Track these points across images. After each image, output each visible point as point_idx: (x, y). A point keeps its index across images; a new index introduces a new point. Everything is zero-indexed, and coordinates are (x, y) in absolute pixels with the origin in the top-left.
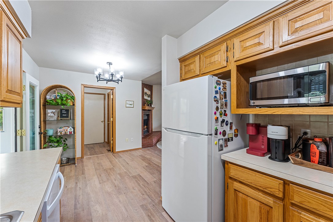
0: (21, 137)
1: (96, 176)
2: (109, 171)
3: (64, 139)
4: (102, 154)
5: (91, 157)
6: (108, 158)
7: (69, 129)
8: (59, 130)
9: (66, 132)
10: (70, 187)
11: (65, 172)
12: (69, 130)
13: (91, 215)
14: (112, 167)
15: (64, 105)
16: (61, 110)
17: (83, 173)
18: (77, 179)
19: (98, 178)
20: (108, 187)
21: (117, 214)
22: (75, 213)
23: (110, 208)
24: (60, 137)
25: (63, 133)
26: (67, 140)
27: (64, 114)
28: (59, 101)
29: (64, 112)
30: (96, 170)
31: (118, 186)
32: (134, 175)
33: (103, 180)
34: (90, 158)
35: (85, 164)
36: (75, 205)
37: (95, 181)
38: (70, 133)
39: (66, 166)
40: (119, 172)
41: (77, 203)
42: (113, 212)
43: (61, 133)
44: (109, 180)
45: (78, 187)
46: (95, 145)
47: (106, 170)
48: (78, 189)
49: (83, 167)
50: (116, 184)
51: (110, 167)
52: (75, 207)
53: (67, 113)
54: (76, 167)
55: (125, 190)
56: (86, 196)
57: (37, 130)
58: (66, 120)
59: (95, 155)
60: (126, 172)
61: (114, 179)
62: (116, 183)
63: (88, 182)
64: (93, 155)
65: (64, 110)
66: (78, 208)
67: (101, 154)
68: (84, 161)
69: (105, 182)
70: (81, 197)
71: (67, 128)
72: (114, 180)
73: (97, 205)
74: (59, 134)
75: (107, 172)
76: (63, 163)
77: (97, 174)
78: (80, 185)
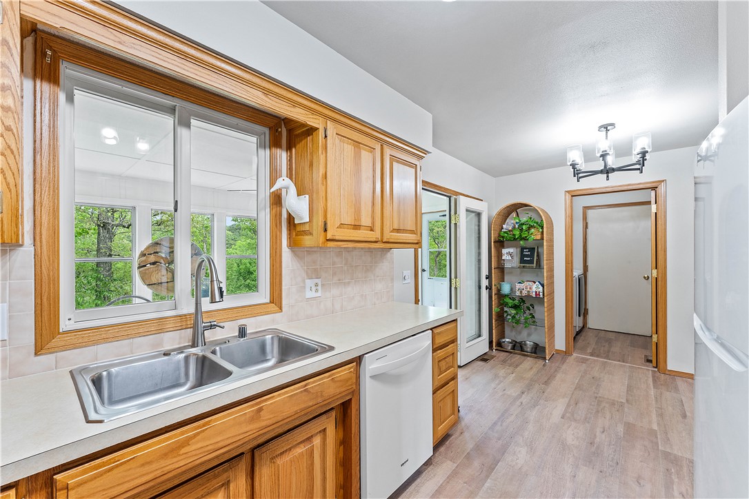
0: (456, 288)
1: (567, 400)
2: (607, 405)
3: (528, 305)
4: (623, 362)
5: (587, 360)
6: (630, 378)
7: (535, 286)
8: (518, 286)
9: (529, 291)
10: (509, 393)
11: (521, 366)
12: (534, 289)
13: (503, 454)
14: (624, 401)
15: (525, 239)
16: (522, 249)
17: (547, 383)
18: (529, 387)
19: (568, 405)
20: (573, 435)
21: (547, 492)
22: (485, 434)
23: (543, 470)
24: (522, 300)
25: (525, 293)
26: (533, 308)
27: (527, 256)
28: (517, 233)
29: (526, 252)
30: (576, 388)
31: (598, 447)
32: (675, 452)
33: (573, 415)
34: (584, 361)
35: (564, 367)
36: (494, 423)
37: (558, 408)
38: (536, 294)
39: (528, 358)
40: (631, 420)
41: (499, 424)
42: (542, 481)
43: (521, 292)
44: (588, 423)
45: (520, 400)
46: (622, 336)
47: (599, 400)
48: (518, 403)
49: (556, 370)
50: (597, 440)
51: (616, 399)
52: (492, 425)
53: (532, 256)
54: (544, 365)
55: (611, 466)
56: (519, 423)
57: (485, 283)
58: (529, 268)
59: (602, 357)
60: (653, 433)
61: (604, 428)
62: (600, 438)
63: (542, 402)
64: (598, 356)
65: (526, 249)
66: (495, 431)
67: (619, 361)
68: (567, 361)
69: (575, 420)
70: (512, 418)
71: (531, 283)
72: (602, 430)
73: (526, 448)
74: (518, 293)
75: (599, 405)
76: (525, 349)
77: (571, 397)
78: (525, 399)
